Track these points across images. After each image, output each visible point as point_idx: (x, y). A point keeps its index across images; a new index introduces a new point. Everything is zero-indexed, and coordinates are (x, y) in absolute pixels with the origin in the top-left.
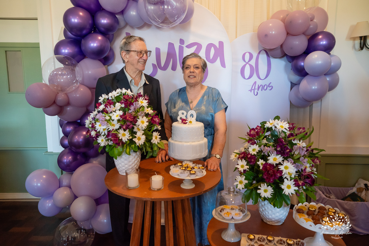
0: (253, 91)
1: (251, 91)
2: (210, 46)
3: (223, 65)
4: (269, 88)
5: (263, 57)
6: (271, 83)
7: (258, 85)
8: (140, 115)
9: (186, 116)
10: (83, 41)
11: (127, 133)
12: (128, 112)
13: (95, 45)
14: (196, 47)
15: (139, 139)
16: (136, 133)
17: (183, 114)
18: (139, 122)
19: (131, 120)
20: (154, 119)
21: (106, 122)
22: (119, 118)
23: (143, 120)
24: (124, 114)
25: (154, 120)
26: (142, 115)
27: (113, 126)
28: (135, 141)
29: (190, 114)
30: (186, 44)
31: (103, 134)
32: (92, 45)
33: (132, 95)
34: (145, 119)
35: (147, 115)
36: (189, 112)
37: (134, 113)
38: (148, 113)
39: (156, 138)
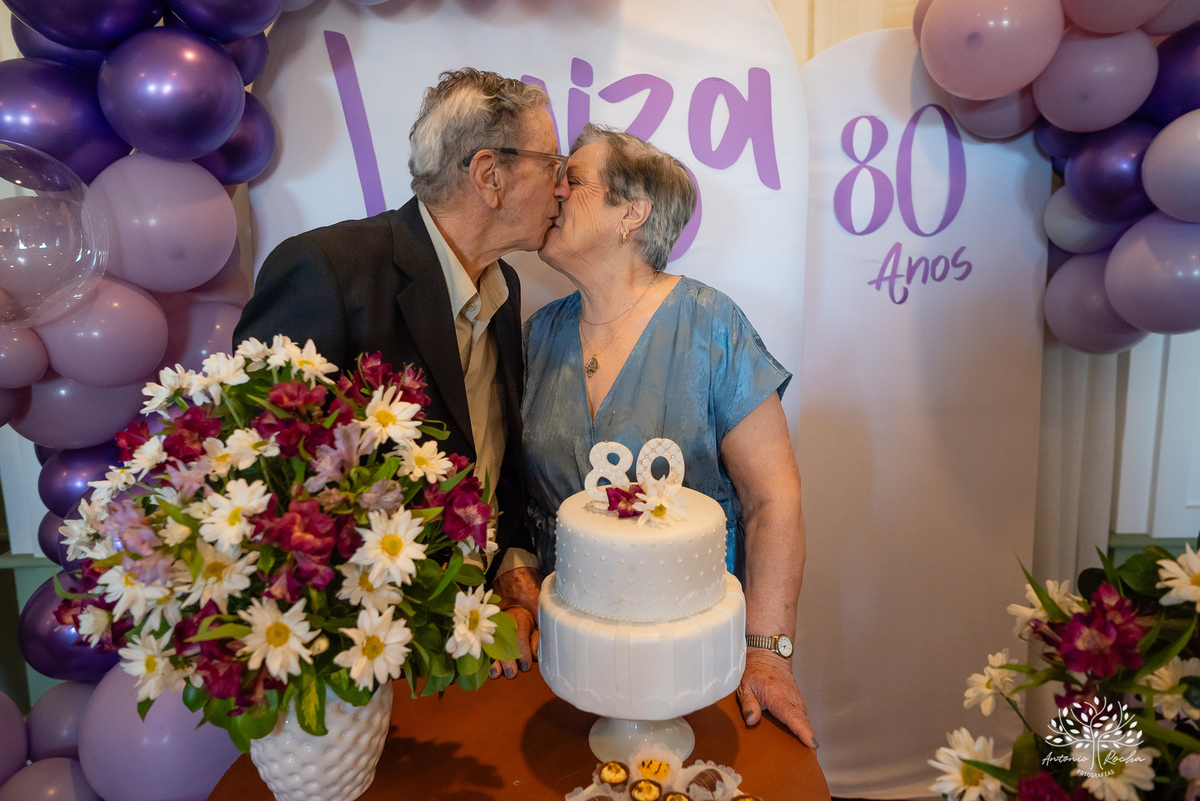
0: (885, 285)
1: (877, 283)
2: (709, 90)
3: (769, 174)
4: (954, 272)
5: (932, 138)
6: (962, 249)
7: (910, 259)
8: (378, 505)
9: (632, 475)
10: (106, 72)
11: (296, 622)
12: (301, 489)
13: (167, 89)
14: (644, 95)
15: (374, 648)
16: (351, 613)
17: (613, 459)
18: (371, 551)
19: (318, 543)
20: (459, 512)
21: (164, 562)
22: (249, 529)
23: (392, 531)
24: (280, 501)
25: (458, 517)
26: (390, 498)
27: (213, 579)
28: (345, 665)
29: (653, 456)
30: (600, 82)
31: (154, 622)
32: (152, 88)
33: (328, 375)
34: (406, 526)
35: (417, 495)
36: (645, 449)
37: (336, 496)
38: (424, 478)
39: (474, 624)
